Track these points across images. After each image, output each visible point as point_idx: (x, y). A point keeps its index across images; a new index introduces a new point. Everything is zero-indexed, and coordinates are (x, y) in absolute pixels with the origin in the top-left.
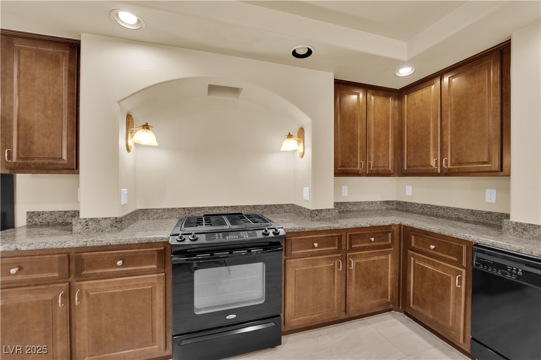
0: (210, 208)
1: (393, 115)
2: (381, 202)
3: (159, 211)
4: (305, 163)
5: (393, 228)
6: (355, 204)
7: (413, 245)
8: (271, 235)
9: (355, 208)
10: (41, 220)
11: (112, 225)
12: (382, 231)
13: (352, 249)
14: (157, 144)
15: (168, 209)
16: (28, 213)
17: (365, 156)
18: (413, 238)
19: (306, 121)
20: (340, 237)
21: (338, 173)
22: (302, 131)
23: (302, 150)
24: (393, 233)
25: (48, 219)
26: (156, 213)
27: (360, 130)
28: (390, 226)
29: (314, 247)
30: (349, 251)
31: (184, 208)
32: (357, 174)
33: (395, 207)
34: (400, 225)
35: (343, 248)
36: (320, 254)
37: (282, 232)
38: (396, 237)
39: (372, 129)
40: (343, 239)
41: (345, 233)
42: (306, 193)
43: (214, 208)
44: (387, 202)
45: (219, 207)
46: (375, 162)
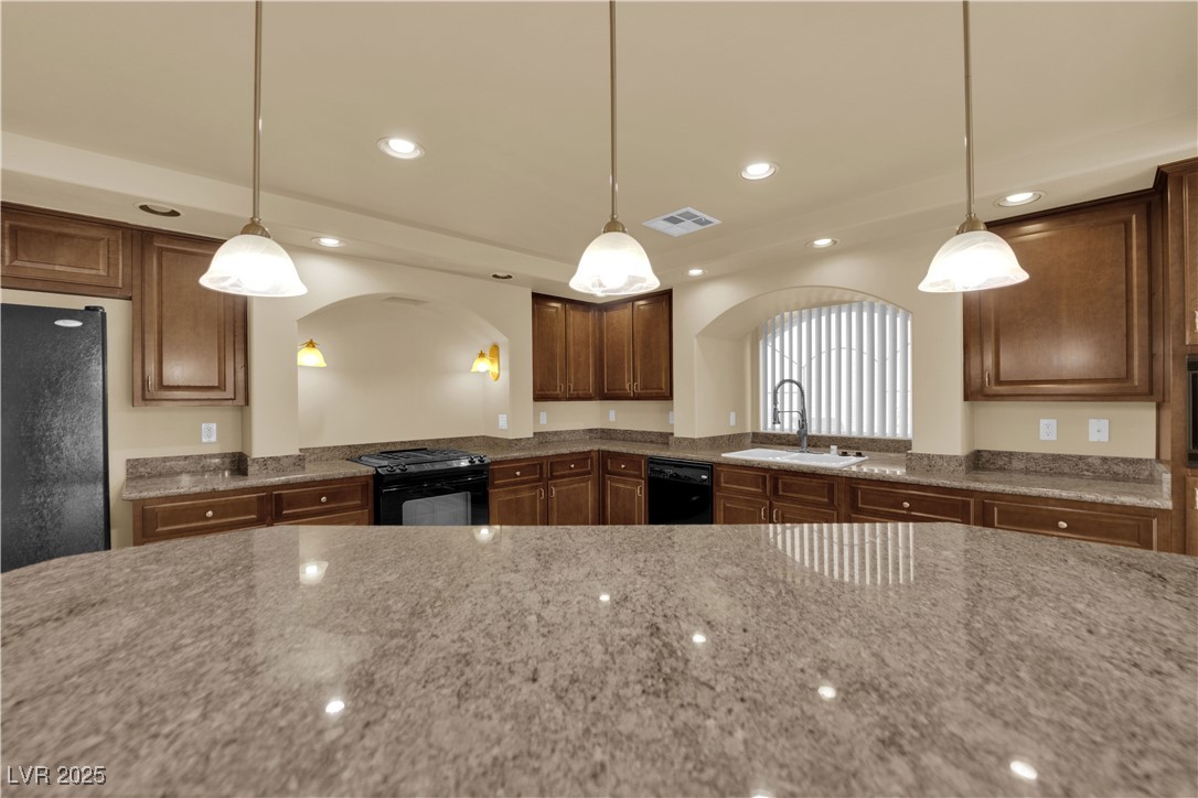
0: (382, 444)
1: (594, 331)
2: (584, 431)
3: (316, 451)
4: (501, 386)
5: (593, 454)
6: (555, 433)
7: (609, 468)
8: (477, 462)
9: (556, 438)
10: (149, 470)
11: (294, 464)
12: (582, 458)
13: (553, 478)
14: (325, 365)
15: (329, 448)
16: (128, 461)
17: (565, 379)
18: (609, 461)
19: (502, 340)
20: (541, 465)
21: (537, 398)
22: (495, 348)
23: (497, 371)
24: (592, 458)
25: (159, 469)
26: (313, 453)
27: (559, 349)
28: (590, 452)
29: (516, 476)
30: (551, 479)
31: (349, 446)
32: (556, 399)
33: (599, 435)
34: (599, 451)
35: (545, 476)
36: (522, 483)
37: (487, 460)
38: (595, 463)
39: (572, 348)
40: (544, 467)
41: (545, 462)
42: (503, 422)
43: (388, 444)
44: (591, 430)
45: (394, 443)
46: (575, 385)
